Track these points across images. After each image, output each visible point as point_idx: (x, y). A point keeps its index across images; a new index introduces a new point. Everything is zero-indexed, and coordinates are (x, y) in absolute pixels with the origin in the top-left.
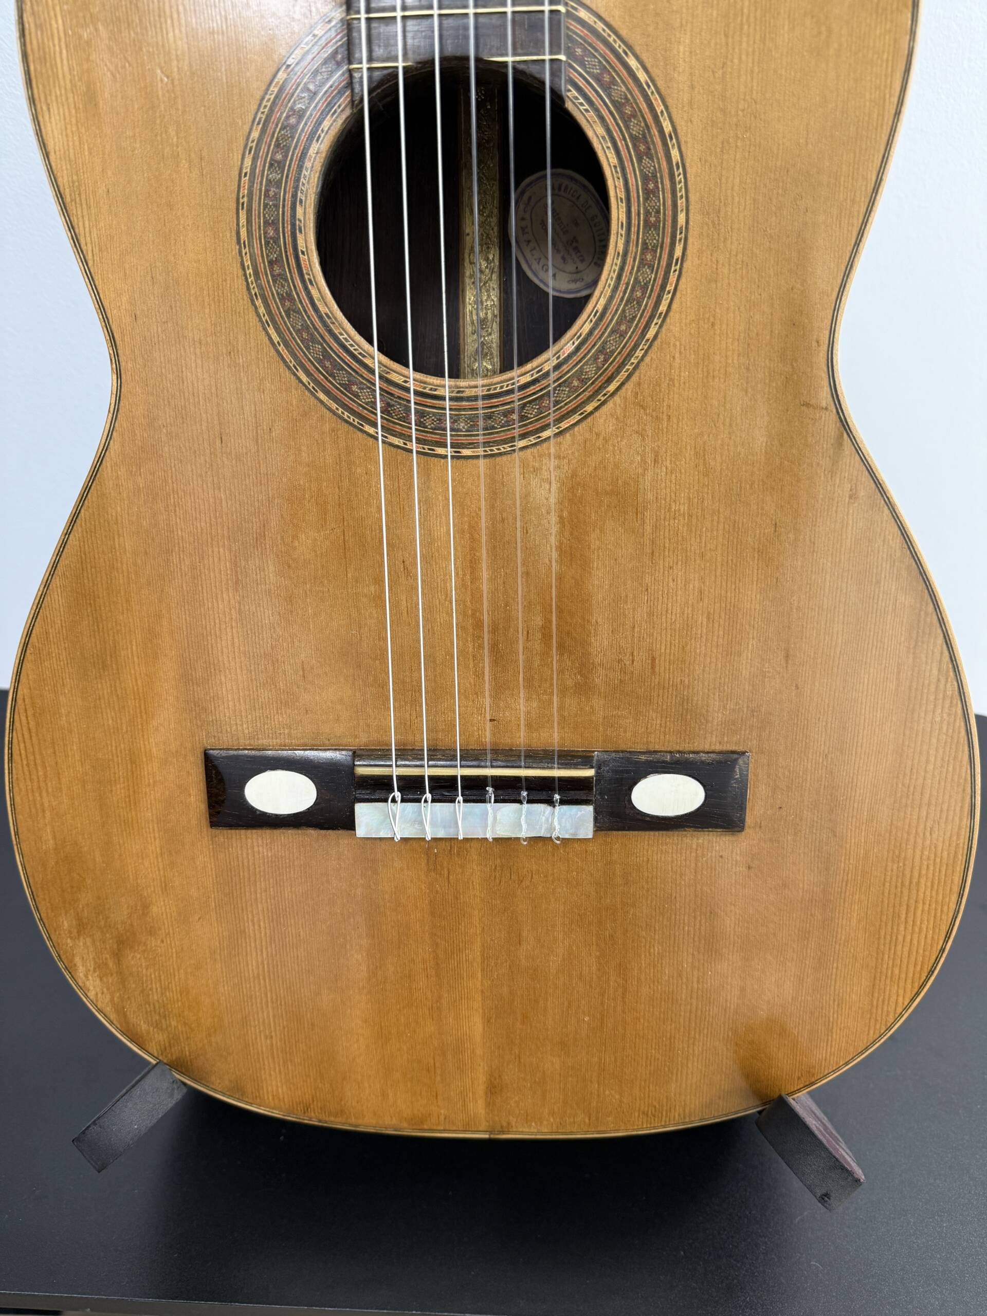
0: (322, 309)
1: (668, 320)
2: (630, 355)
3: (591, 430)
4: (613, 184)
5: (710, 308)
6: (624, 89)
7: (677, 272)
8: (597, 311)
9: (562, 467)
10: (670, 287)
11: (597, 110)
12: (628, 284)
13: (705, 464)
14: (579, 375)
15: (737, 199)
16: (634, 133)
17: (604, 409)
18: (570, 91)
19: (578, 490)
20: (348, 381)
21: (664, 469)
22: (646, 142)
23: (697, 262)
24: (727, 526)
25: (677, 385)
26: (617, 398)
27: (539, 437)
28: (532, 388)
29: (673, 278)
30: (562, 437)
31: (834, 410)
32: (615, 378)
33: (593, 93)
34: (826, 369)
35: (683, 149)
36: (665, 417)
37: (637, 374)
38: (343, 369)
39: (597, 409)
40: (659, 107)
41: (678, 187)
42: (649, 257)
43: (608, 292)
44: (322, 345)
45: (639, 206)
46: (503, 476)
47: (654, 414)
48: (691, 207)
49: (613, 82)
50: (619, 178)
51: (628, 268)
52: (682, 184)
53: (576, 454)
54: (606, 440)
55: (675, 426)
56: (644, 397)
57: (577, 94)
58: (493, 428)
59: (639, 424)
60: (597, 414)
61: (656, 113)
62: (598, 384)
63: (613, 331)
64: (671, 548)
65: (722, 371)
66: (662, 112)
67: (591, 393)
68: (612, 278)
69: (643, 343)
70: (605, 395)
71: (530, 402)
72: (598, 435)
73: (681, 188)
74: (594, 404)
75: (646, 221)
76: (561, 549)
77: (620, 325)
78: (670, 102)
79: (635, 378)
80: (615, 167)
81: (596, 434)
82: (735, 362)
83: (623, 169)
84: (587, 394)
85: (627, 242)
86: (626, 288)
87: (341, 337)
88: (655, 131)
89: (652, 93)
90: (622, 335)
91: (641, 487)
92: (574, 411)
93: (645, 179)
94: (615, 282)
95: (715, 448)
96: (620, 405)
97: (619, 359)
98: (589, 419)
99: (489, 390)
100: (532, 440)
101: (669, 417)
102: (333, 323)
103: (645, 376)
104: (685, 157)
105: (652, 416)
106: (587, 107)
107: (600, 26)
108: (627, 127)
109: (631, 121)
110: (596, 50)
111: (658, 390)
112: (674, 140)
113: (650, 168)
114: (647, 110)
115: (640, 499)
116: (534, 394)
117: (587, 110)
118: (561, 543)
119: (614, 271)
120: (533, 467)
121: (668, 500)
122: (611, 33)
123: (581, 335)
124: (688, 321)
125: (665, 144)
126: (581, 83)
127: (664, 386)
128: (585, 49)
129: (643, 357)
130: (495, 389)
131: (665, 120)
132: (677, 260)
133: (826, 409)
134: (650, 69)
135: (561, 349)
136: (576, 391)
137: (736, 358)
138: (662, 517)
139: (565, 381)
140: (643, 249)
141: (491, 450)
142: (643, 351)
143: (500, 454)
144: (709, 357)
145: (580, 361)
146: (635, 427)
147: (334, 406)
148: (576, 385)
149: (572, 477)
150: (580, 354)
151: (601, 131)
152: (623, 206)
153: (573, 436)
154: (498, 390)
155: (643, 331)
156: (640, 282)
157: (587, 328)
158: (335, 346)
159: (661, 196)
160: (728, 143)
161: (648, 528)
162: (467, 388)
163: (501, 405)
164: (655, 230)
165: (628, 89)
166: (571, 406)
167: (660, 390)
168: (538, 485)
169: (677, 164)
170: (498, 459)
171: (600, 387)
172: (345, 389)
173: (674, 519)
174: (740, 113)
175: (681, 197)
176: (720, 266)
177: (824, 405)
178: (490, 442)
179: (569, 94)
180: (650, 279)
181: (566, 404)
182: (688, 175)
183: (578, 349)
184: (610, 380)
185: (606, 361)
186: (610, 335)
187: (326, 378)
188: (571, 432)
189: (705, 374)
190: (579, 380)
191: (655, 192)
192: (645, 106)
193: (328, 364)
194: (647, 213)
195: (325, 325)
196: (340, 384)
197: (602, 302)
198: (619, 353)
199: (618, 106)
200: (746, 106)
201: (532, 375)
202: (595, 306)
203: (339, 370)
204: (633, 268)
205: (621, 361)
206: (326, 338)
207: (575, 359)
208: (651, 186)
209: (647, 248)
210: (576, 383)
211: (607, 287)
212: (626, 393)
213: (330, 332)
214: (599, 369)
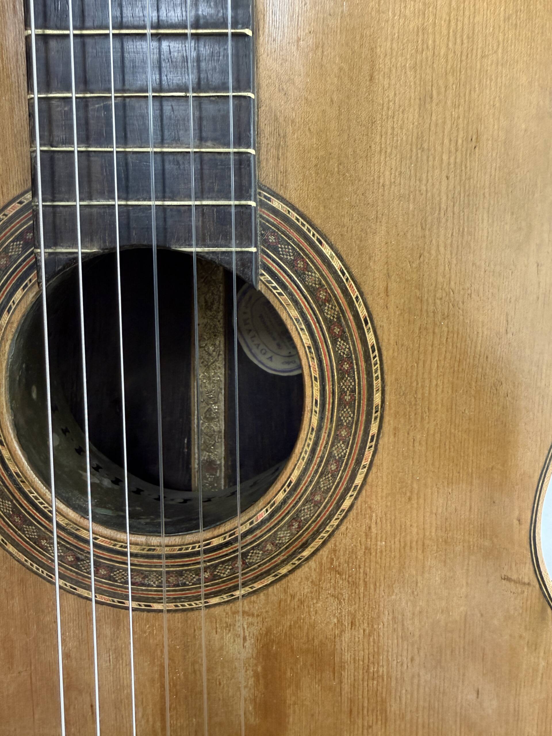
0: (13, 468)
1: (364, 492)
2: (324, 524)
3: (285, 592)
4: (307, 364)
5: (407, 483)
6: (318, 275)
7: (373, 448)
8: (291, 482)
9: (255, 624)
10: (365, 462)
11: (291, 295)
12: (322, 458)
13: (403, 629)
14: (272, 540)
15: (434, 383)
16: (329, 316)
17: (299, 573)
18: (262, 275)
19: (273, 647)
20: (37, 535)
21: (362, 631)
22: (340, 325)
23: (392, 439)
24: (427, 689)
25: (374, 554)
26: (312, 563)
27: (232, 595)
28: (224, 549)
29: (368, 454)
30: (255, 596)
31: (538, 586)
32: (310, 544)
33: (287, 278)
34: (528, 547)
35: (379, 332)
36: (361, 582)
37: (332, 540)
38: (32, 524)
39: (291, 572)
40: (354, 293)
41: (374, 368)
42: (344, 433)
43: (302, 464)
44: (12, 501)
45: (333, 385)
46: (195, 630)
47: (350, 579)
48: (387, 389)
49: (307, 268)
50: (313, 358)
51: (322, 442)
52: (378, 365)
53: (270, 613)
54: (301, 602)
55: (372, 591)
56: (339, 563)
57: (270, 279)
58: (184, 584)
59: (335, 588)
60: (291, 576)
61: (351, 298)
62: (292, 549)
63: (307, 501)
64: (370, 708)
65: (420, 543)
66: (357, 298)
67: (285, 557)
68: (306, 452)
69: (338, 513)
70: (299, 559)
71: (223, 563)
72: (293, 597)
73: (377, 369)
74: (289, 567)
75: (340, 399)
76: (255, 703)
77: (314, 496)
78: (365, 289)
79: (330, 545)
80: (309, 348)
81: (291, 596)
82: (433, 534)
83: (317, 349)
84: (281, 558)
85: (321, 419)
86: (321, 461)
87: (31, 495)
88: (350, 316)
89: (347, 280)
90: (317, 504)
91: (338, 647)
92: (268, 573)
93: (340, 360)
94: (310, 455)
95: (413, 614)
96: (315, 570)
97: (314, 527)
98: (284, 581)
99: (180, 550)
100: (225, 597)
101: (365, 583)
102: (23, 482)
103: (340, 544)
104: (380, 341)
105: (348, 581)
106: (280, 290)
107: (293, 216)
108: (322, 311)
109: (326, 306)
110: (290, 238)
111: (354, 557)
112: (370, 324)
113: (345, 350)
114: (342, 296)
115: (337, 659)
116: (227, 555)
117: (280, 294)
118: (256, 697)
119: (308, 445)
120: (226, 623)
121: (366, 661)
122: (305, 223)
123: (274, 503)
124: (384, 494)
125: (360, 328)
126: (274, 268)
127: (360, 553)
128: (278, 237)
129: (338, 526)
130: (187, 549)
131: (360, 305)
132: (373, 437)
133: (529, 584)
134: (344, 257)
135: (254, 516)
136: (270, 554)
137: (434, 530)
138: (361, 677)
139: (258, 545)
140: (337, 426)
141: (182, 606)
142: (338, 521)
143: (192, 609)
144: (406, 529)
145: (274, 527)
146: (331, 591)
147: (23, 558)
148: (270, 548)
149: (266, 634)
150: (274, 521)
151: (294, 313)
152: (317, 385)
153: (267, 596)
154: (190, 550)
155: (337, 503)
156: (335, 456)
157: (281, 496)
158: (25, 503)
159: (356, 377)
160: (426, 329)
161: (346, 688)
162: (158, 546)
163: (193, 564)
164: (349, 407)
165: (322, 275)
166: (265, 568)
167: (356, 558)
168: (232, 640)
169: (373, 347)
170: (190, 614)
171: (295, 551)
172: (35, 543)
173: (373, 679)
174: (438, 302)
175: (377, 378)
176: (417, 444)
177: (526, 580)
178: (181, 598)
179: (262, 278)
180: (345, 454)
181: (259, 566)
182: (384, 358)
183: (271, 515)
184: (305, 546)
185: (300, 527)
186: (303, 505)
187: (16, 532)
188: (265, 592)
189: (402, 545)
190: (273, 544)
191: (350, 372)
192: (339, 291)
193: (17, 519)
194: (342, 392)
195: (15, 482)
196: (29, 538)
197: (296, 473)
198: (314, 521)
199: (312, 291)
200: (444, 295)
201: (225, 538)
202: (289, 477)
203: (28, 525)
204: (327, 443)
205: (315, 529)
206: (15, 495)
207: (269, 525)
208: (346, 366)
209: (342, 424)
210: (269, 547)
211: (301, 460)
212: (322, 559)
213: (21, 490)
214: (292, 535)
